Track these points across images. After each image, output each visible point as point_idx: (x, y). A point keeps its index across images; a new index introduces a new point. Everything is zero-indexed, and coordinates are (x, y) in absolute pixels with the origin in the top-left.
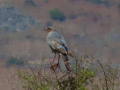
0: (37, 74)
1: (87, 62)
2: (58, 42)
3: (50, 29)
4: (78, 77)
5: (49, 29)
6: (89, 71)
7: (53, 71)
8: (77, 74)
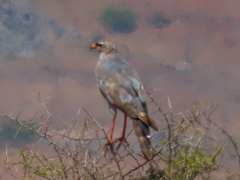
0: (71, 162)
1: (197, 132)
2: (122, 86)
3: (100, 45)
4: (172, 171)
5: (98, 45)
6: (201, 155)
7: (109, 155)
8: (170, 161)
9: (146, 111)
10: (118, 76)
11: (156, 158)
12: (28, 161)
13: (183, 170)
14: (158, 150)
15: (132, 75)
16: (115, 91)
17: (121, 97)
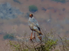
1: (52, 36)
6: (53, 42)
9: (40, 31)
10: (33, 23)
11: (42, 42)
12: (12, 43)
13: (49, 45)
14: (43, 40)
15: (37, 23)
16: (32, 26)
17: (34, 28)
